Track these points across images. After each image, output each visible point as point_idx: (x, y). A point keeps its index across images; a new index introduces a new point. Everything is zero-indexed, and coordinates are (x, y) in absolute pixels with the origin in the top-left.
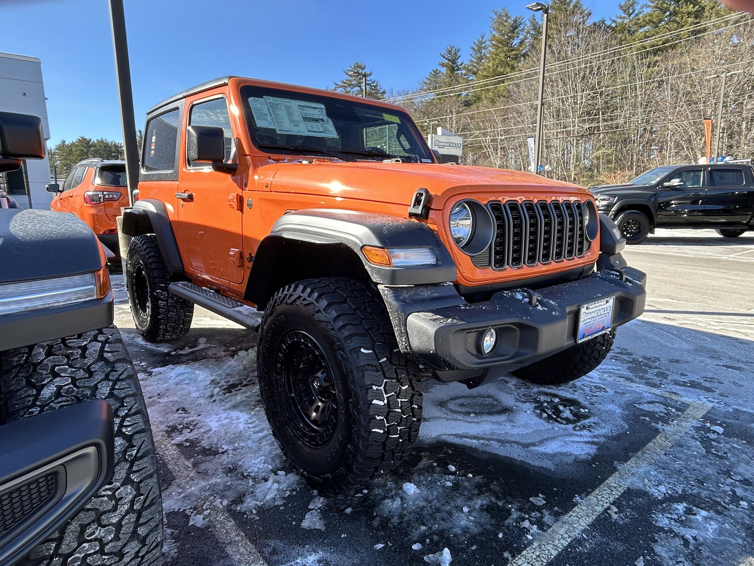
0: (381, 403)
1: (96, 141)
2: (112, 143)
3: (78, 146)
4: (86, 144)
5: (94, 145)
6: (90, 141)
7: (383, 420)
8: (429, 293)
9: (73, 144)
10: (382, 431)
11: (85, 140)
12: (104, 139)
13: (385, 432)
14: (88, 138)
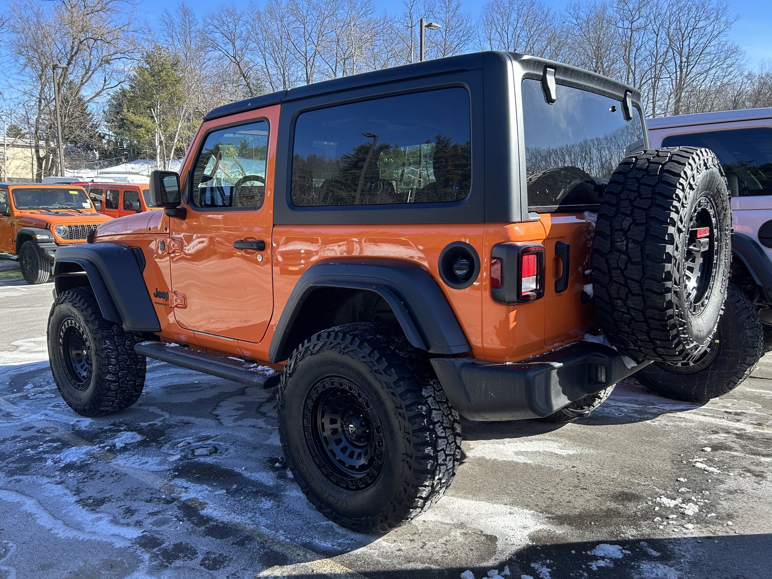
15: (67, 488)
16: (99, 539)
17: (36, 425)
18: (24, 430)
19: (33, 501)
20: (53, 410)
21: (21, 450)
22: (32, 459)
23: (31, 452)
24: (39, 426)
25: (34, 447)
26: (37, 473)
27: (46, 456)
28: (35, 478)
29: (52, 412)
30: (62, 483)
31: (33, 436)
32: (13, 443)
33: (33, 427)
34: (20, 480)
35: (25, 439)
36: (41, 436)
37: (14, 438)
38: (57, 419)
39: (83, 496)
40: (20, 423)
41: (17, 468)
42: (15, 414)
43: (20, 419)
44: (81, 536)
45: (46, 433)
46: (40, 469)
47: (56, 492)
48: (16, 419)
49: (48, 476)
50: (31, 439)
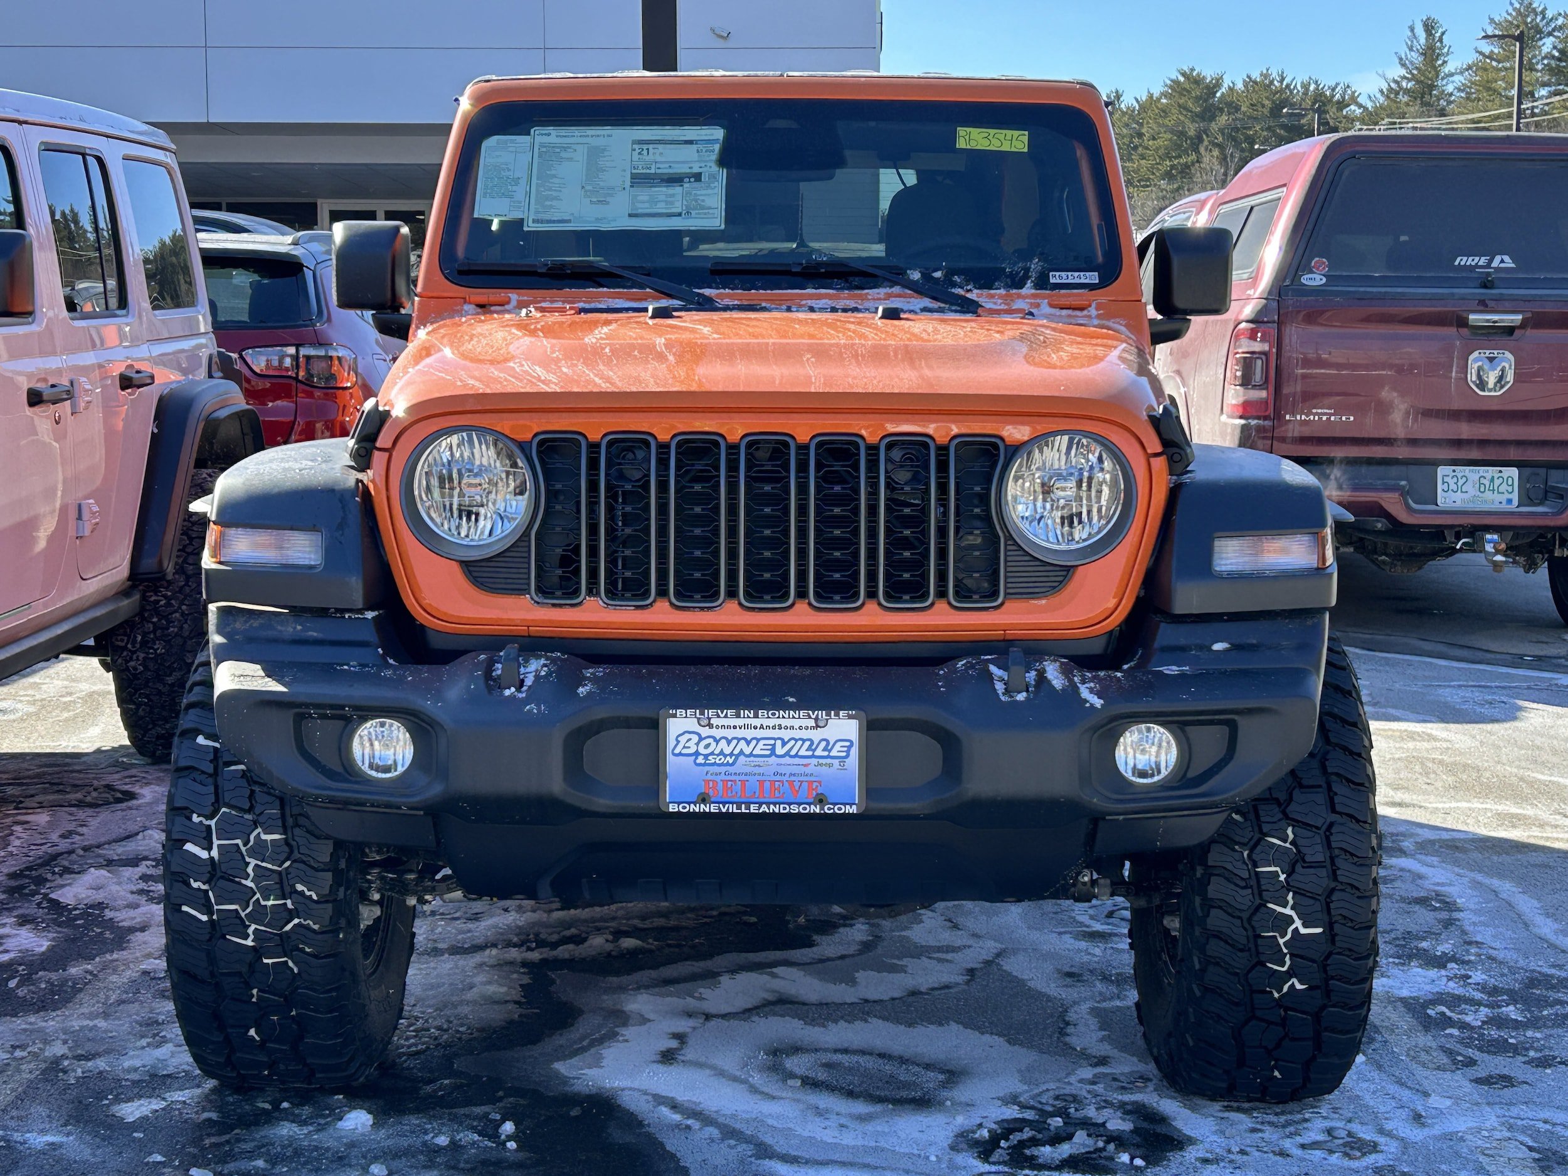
0: (204, 855)
1: (1240, 86)
2: (1306, 87)
3: (1165, 112)
4: (1198, 98)
5: (1229, 104)
6: (1218, 83)
7: (206, 892)
8: (299, 628)
9: (1148, 105)
10: (204, 918)
11: (1197, 81)
12: (1274, 75)
13: (211, 921)
14: (1208, 73)
15: (1464, 932)
16: (1456, 869)
17: (1468, 1087)
18: (1507, 1081)
19: (1536, 930)
20: (1381, 1131)
21: (1534, 1023)
22: (1514, 998)
23: (1512, 1012)
24: (1460, 1082)
25: (1500, 1022)
26: (1513, 970)
27: (1478, 995)
28: (1522, 963)
29: (1389, 1126)
30: (1470, 943)
31: (1488, 1052)
32: (1551, 1049)
33: (1478, 1081)
34: (1554, 966)
35: (1516, 1050)
36: (1468, 1046)
37: (1544, 1062)
38: (1393, 1088)
39: (1444, 915)
40: (1515, 1111)
41: (1553, 987)
42: (1523, 1152)
43: (1510, 1128)
44: (1479, 877)
45: (1450, 1053)
46: (1503, 975)
47: (1490, 931)
48: (1524, 1130)
49: (1494, 959)
50: (1499, 1047)
